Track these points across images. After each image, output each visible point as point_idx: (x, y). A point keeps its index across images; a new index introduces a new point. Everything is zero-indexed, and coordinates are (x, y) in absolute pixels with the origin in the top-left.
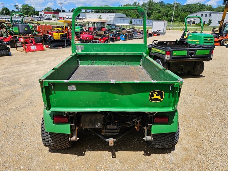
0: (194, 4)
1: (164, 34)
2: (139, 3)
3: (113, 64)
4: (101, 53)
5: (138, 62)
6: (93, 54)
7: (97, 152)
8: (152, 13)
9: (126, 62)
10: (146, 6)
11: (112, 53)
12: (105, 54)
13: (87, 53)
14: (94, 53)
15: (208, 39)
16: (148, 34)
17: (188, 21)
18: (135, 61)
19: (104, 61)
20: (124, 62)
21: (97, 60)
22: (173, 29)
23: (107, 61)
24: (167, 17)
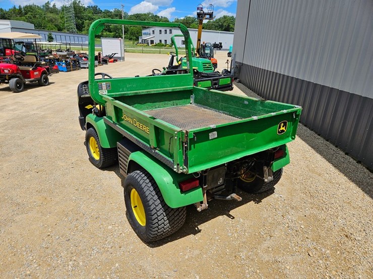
0: (145, 14)
1: (123, 59)
2: (54, 6)
3: (157, 106)
4: (143, 92)
5: (188, 100)
6: (131, 95)
7: (210, 221)
8: (83, 23)
9: (174, 101)
10: (70, 12)
11: (157, 91)
12: (148, 93)
13: (121, 94)
14: (133, 93)
15: (207, 65)
16: (101, 60)
17: (145, 40)
18: (185, 99)
19: (145, 103)
20: (172, 102)
21: (135, 104)
22: (128, 52)
23: (149, 103)
24: (111, 32)
